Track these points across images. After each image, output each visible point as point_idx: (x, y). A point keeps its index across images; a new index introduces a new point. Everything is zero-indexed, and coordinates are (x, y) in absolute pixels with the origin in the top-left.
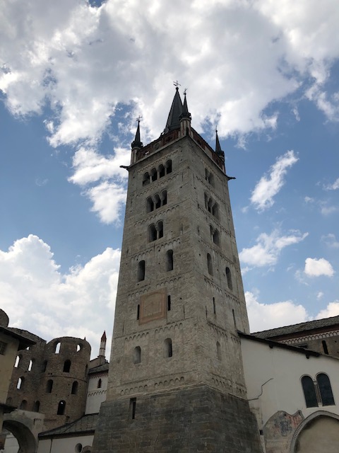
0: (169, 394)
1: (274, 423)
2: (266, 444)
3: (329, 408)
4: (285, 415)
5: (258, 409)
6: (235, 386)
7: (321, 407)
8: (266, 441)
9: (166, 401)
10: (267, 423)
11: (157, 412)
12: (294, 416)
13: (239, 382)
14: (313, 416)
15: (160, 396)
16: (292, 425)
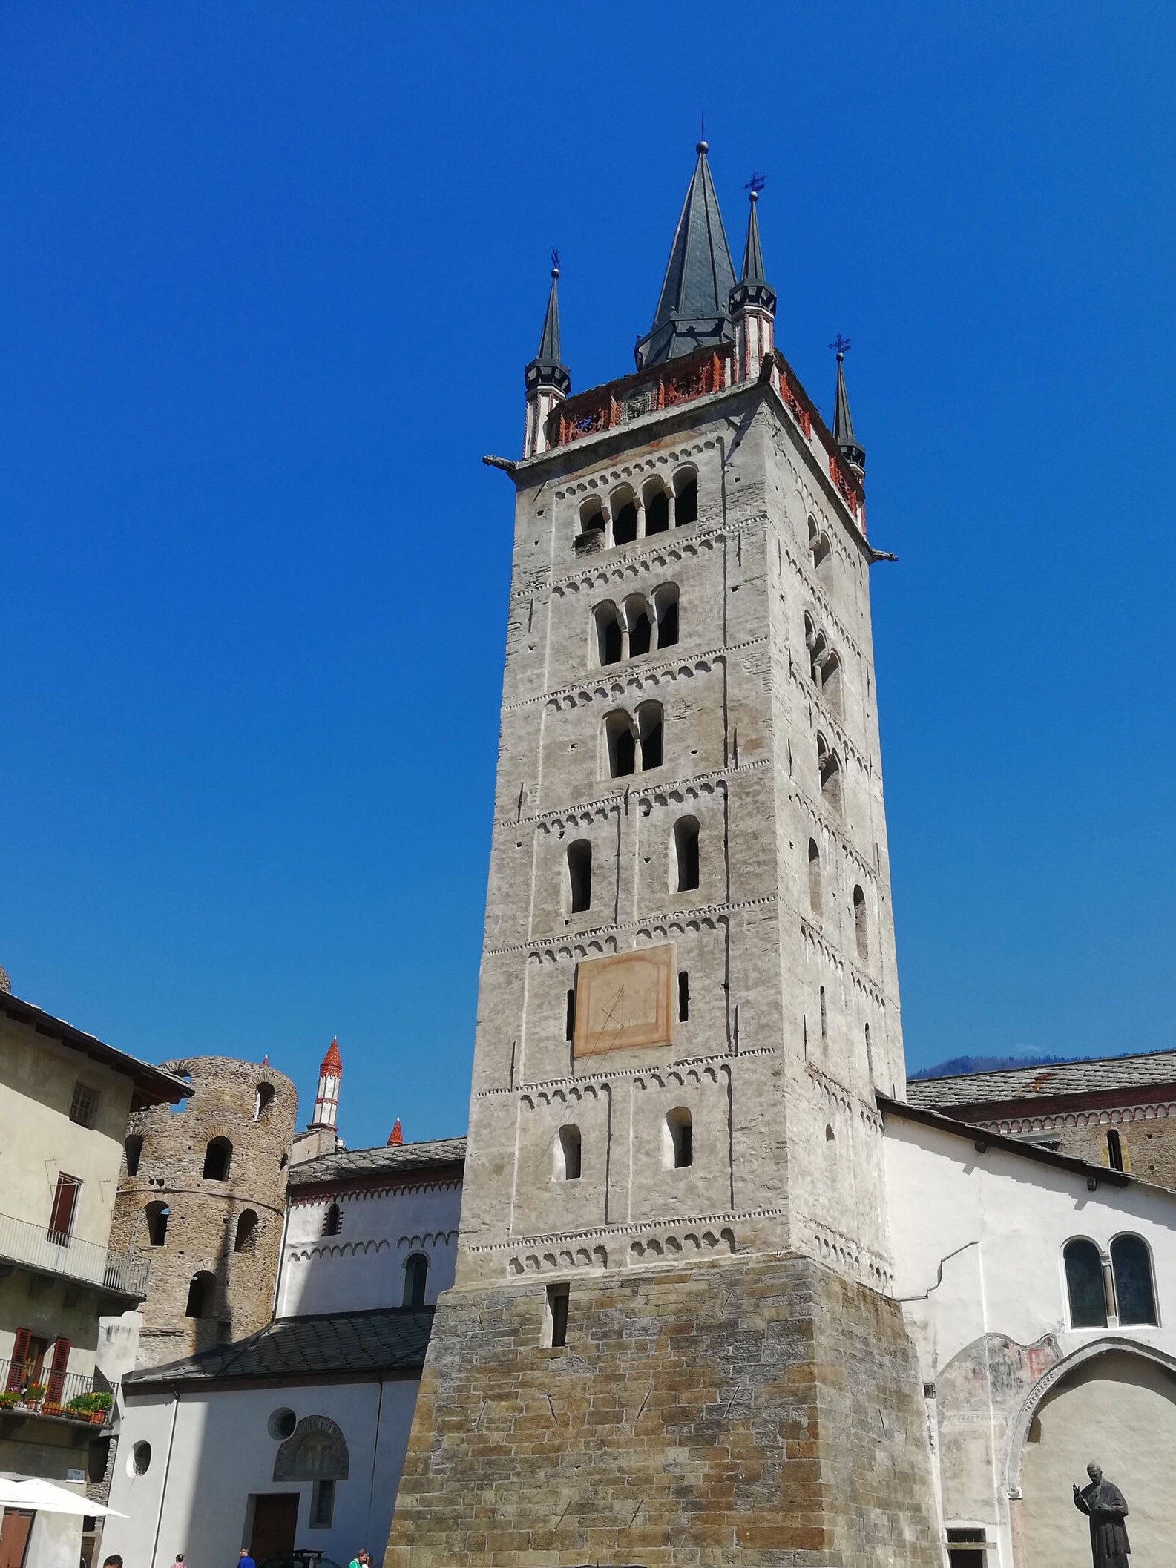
0: (682, 1279)
1: (970, 1365)
2: (940, 1423)
3: (1138, 1332)
4: (1006, 1346)
5: (925, 1326)
6: (866, 1259)
7: (1115, 1328)
8: (941, 1414)
9: (673, 1298)
10: (949, 1365)
11: (644, 1329)
12: (1033, 1350)
13: (875, 1248)
14: (1090, 1352)
15: (650, 1281)
16: (1025, 1375)
